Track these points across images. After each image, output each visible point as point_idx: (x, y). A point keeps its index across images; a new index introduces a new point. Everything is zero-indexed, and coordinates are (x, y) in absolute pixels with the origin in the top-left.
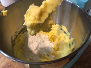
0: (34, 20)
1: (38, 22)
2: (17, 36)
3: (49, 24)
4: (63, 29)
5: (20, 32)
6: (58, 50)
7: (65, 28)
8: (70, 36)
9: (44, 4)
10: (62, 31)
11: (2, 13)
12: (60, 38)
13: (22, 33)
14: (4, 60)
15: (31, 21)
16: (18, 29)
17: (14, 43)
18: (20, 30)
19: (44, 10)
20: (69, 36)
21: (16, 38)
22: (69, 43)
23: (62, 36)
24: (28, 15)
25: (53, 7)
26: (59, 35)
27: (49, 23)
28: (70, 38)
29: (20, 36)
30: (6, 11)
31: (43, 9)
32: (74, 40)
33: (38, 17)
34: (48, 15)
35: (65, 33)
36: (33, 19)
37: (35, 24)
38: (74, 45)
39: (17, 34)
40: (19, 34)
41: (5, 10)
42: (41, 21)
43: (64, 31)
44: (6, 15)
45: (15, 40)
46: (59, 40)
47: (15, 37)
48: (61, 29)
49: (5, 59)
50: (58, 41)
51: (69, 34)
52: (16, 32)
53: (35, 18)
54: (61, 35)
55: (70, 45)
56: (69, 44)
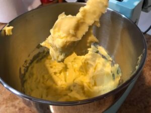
0: (67, 37)
1: (73, 39)
2: (28, 68)
3: (89, 41)
4: (100, 52)
5: (32, 62)
6: (95, 85)
7: (103, 50)
8: (112, 61)
9: (82, 11)
10: (98, 54)
11: (5, 31)
12: (96, 66)
13: (35, 61)
14: (6, 110)
15: (62, 38)
16: (29, 56)
17: (24, 79)
18: (31, 57)
19: (82, 21)
20: (110, 62)
21: (26, 71)
22: (112, 72)
23: (99, 63)
24: (57, 29)
25: (95, 16)
26: (94, 61)
27: (88, 39)
28: (113, 64)
29: (32, 68)
30: (11, 27)
31: (81, 19)
32: (119, 67)
33: (73, 31)
34: (88, 28)
35: (104, 57)
36: (65, 35)
37: (69, 42)
38: (120, 74)
39: (28, 65)
40: (31, 64)
41: (8, 26)
42: (78, 38)
43: (103, 54)
44: (11, 33)
45: (25, 74)
46: (95, 69)
47: (24, 70)
48: (97, 52)
49: (7, 108)
50: (94, 72)
51: (111, 59)
52: (26, 62)
53: (69, 34)
54: (97, 61)
55: (113, 75)
56: (111, 74)
